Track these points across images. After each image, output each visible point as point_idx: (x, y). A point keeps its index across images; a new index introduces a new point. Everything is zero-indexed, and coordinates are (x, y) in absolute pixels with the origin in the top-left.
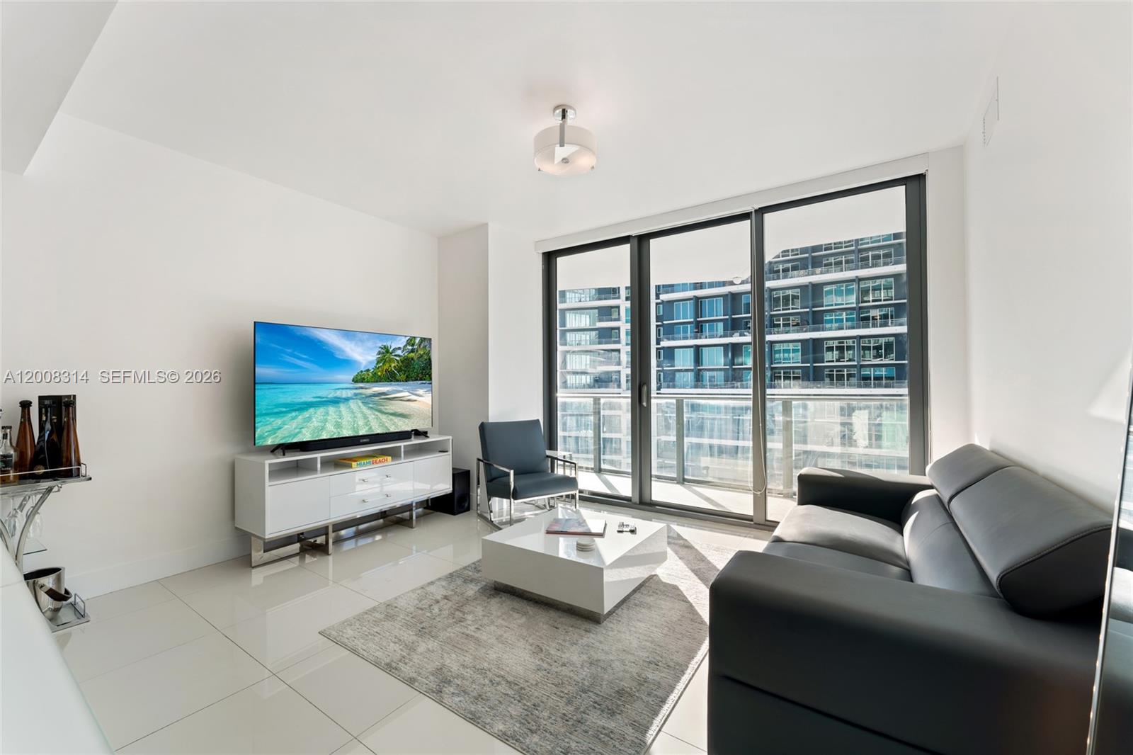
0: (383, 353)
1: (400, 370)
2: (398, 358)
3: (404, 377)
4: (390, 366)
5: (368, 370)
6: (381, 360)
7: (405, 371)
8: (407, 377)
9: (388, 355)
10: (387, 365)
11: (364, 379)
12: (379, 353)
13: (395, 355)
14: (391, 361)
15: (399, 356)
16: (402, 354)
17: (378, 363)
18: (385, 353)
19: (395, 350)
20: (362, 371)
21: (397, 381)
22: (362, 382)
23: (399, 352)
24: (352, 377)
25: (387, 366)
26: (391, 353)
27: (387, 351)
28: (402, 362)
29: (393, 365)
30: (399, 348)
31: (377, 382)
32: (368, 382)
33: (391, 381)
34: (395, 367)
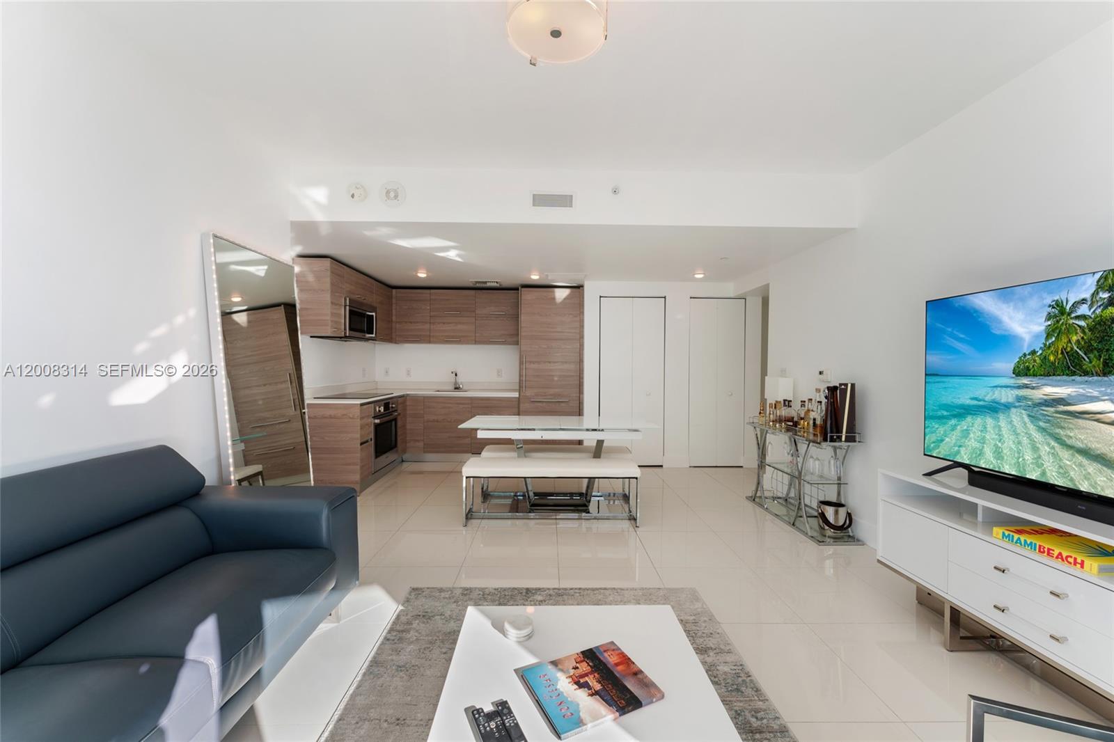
0: (1055, 316)
1: (1088, 349)
2: (1082, 323)
3: (1097, 364)
4: (1070, 341)
5: (1034, 352)
6: (1053, 331)
7: (1100, 351)
8: (1106, 364)
9: (1063, 319)
10: (1064, 340)
11: (1028, 369)
12: (1049, 317)
13: (1078, 317)
14: (1070, 329)
15: (1083, 317)
16: (1090, 314)
17: (1048, 336)
18: (1059, 312)
19: (1076, 305)
20: (1025, 355)
21: (1086, 373)
22: (1026, 375)
23: (1084, 310)
24: (1012, 366)
25: (1063, 343)
26: (1069, 314)
27: (1062, 312)
28: (1090, 330)
29: (1074, 338)
30: (1084, 301)
31: (1048, 375)
32: (1035, 375)
33: (1074, 374)
34: (1078, 341)
